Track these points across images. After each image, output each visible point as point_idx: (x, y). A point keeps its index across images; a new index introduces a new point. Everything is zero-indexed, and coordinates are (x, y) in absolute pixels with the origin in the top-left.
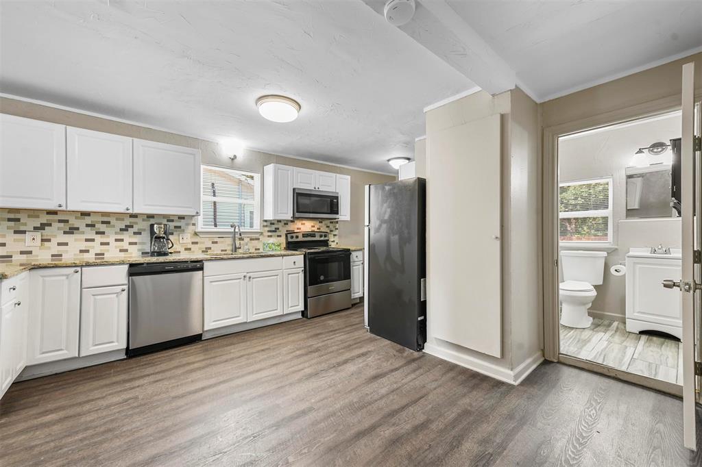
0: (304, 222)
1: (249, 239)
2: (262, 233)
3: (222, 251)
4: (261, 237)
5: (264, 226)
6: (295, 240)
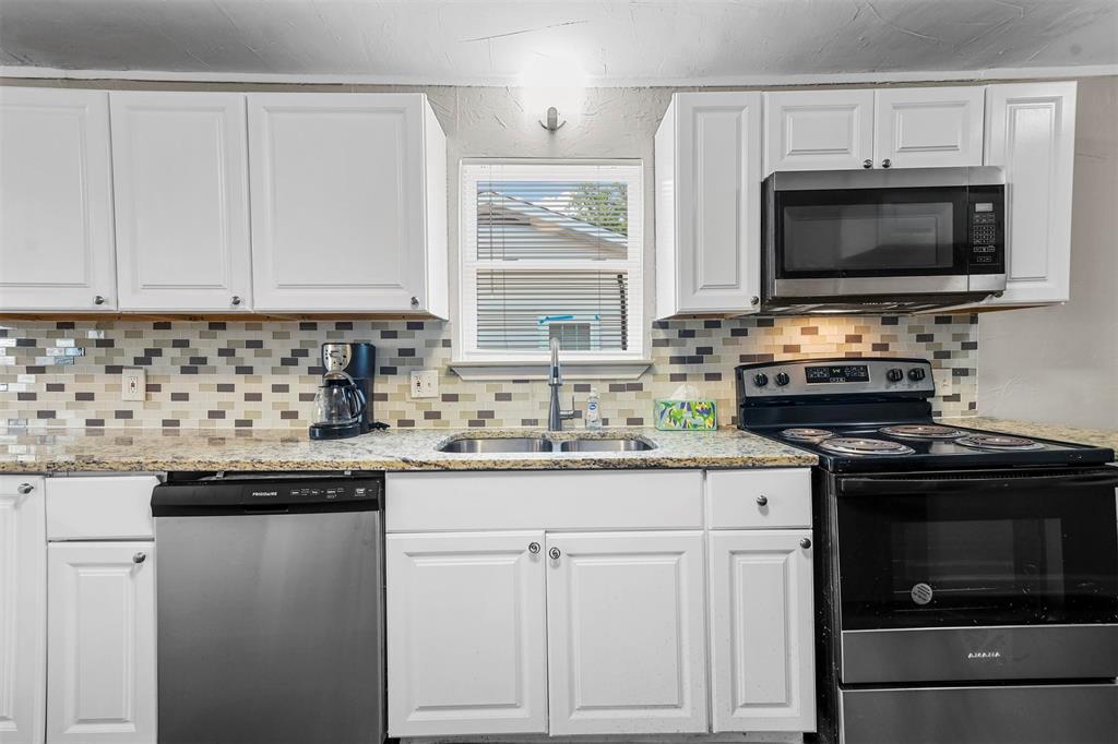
0: (813, 322)
1: (607, 385)
2: (648, 368)
3: (524, 422)
4: (647, 381)
5: (656, 343)
6: (772, 390)
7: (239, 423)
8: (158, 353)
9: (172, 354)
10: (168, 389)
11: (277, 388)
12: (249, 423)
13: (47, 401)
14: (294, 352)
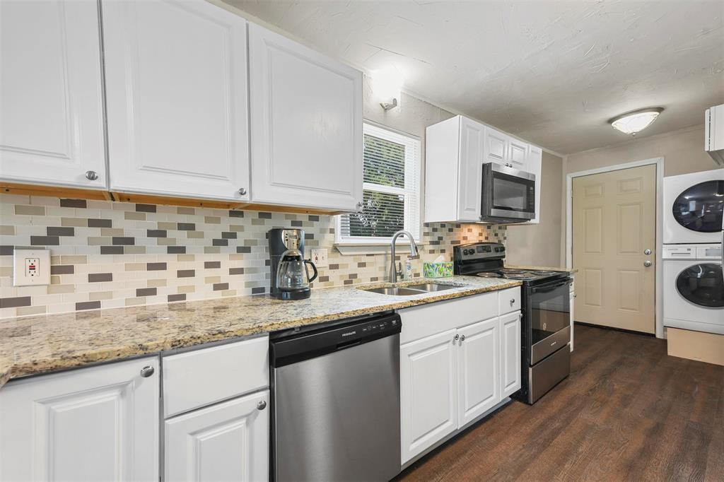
1: (407, 256)
2: (422, 247)
3: (372, 279)
4: (422, 254)
5: (426, 234)
6: (469, 257)
7: (171, 298)
8: (69, 232)
9: (83, 232)
11: (209, 265)
12: (183, 297)
14: (224, 234)
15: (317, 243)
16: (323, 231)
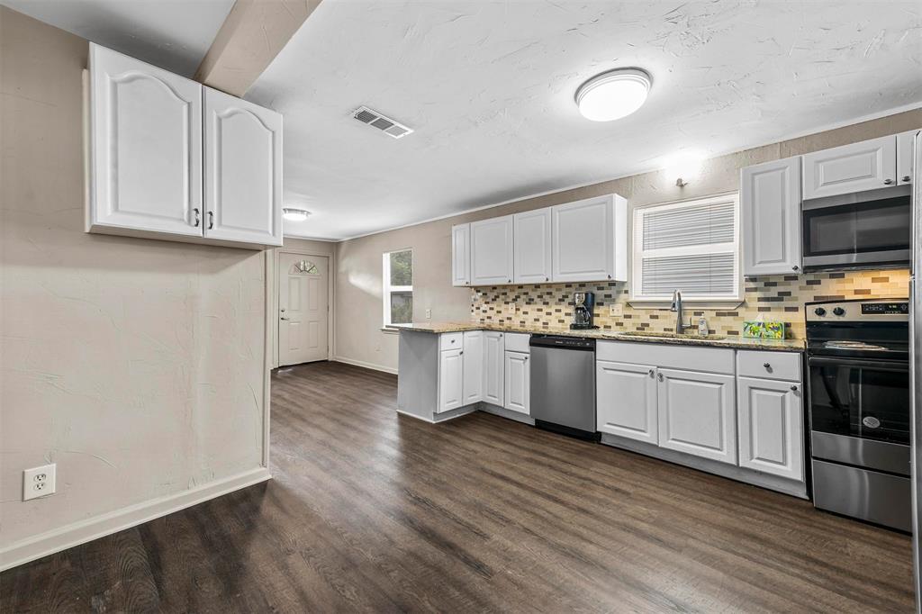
0: (883, 274)
1: (714, 313)
2: (743, 304)
3: (665, 330)
4: (741, 311)
5: (748, 290)
7: (544, 323)
8: (519, 297)
9: (523, 297)
10: (522, 310)
11: (557, 311)
12: (547, 324)
13: (490, 313)
14: (563, 296)
15: (614, 300)
16: (619, 292)
